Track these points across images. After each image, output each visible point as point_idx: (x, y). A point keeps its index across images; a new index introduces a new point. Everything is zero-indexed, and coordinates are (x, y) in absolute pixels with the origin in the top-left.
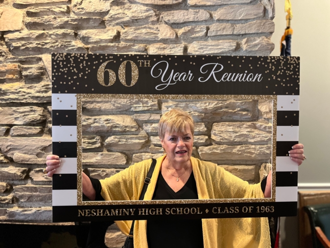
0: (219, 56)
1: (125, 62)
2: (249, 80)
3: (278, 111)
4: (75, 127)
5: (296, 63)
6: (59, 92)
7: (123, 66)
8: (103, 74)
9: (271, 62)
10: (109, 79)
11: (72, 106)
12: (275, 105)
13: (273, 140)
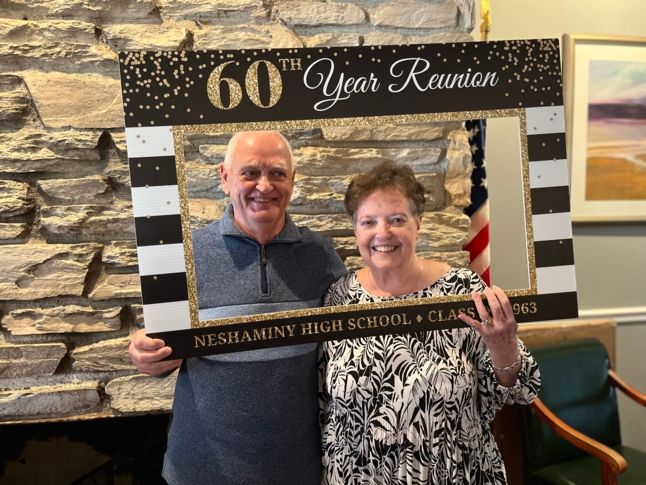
0: (420, 45)
1: (257, 64)
2: (475, 84)
3: (528, 136)
4: (175, 188)
5: (552, 50)
6: (140, 125)
7: (253, 71)
8: (217, 87)
9: (511, 51)
10: (229, 95)
11: (165, 150)
12: (523, 124)
13: (525, 186)
